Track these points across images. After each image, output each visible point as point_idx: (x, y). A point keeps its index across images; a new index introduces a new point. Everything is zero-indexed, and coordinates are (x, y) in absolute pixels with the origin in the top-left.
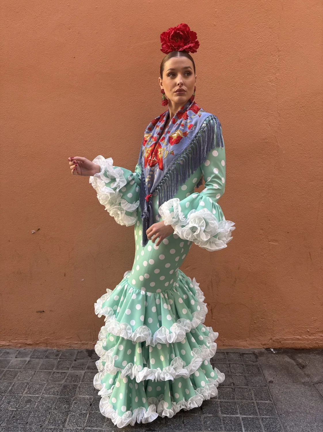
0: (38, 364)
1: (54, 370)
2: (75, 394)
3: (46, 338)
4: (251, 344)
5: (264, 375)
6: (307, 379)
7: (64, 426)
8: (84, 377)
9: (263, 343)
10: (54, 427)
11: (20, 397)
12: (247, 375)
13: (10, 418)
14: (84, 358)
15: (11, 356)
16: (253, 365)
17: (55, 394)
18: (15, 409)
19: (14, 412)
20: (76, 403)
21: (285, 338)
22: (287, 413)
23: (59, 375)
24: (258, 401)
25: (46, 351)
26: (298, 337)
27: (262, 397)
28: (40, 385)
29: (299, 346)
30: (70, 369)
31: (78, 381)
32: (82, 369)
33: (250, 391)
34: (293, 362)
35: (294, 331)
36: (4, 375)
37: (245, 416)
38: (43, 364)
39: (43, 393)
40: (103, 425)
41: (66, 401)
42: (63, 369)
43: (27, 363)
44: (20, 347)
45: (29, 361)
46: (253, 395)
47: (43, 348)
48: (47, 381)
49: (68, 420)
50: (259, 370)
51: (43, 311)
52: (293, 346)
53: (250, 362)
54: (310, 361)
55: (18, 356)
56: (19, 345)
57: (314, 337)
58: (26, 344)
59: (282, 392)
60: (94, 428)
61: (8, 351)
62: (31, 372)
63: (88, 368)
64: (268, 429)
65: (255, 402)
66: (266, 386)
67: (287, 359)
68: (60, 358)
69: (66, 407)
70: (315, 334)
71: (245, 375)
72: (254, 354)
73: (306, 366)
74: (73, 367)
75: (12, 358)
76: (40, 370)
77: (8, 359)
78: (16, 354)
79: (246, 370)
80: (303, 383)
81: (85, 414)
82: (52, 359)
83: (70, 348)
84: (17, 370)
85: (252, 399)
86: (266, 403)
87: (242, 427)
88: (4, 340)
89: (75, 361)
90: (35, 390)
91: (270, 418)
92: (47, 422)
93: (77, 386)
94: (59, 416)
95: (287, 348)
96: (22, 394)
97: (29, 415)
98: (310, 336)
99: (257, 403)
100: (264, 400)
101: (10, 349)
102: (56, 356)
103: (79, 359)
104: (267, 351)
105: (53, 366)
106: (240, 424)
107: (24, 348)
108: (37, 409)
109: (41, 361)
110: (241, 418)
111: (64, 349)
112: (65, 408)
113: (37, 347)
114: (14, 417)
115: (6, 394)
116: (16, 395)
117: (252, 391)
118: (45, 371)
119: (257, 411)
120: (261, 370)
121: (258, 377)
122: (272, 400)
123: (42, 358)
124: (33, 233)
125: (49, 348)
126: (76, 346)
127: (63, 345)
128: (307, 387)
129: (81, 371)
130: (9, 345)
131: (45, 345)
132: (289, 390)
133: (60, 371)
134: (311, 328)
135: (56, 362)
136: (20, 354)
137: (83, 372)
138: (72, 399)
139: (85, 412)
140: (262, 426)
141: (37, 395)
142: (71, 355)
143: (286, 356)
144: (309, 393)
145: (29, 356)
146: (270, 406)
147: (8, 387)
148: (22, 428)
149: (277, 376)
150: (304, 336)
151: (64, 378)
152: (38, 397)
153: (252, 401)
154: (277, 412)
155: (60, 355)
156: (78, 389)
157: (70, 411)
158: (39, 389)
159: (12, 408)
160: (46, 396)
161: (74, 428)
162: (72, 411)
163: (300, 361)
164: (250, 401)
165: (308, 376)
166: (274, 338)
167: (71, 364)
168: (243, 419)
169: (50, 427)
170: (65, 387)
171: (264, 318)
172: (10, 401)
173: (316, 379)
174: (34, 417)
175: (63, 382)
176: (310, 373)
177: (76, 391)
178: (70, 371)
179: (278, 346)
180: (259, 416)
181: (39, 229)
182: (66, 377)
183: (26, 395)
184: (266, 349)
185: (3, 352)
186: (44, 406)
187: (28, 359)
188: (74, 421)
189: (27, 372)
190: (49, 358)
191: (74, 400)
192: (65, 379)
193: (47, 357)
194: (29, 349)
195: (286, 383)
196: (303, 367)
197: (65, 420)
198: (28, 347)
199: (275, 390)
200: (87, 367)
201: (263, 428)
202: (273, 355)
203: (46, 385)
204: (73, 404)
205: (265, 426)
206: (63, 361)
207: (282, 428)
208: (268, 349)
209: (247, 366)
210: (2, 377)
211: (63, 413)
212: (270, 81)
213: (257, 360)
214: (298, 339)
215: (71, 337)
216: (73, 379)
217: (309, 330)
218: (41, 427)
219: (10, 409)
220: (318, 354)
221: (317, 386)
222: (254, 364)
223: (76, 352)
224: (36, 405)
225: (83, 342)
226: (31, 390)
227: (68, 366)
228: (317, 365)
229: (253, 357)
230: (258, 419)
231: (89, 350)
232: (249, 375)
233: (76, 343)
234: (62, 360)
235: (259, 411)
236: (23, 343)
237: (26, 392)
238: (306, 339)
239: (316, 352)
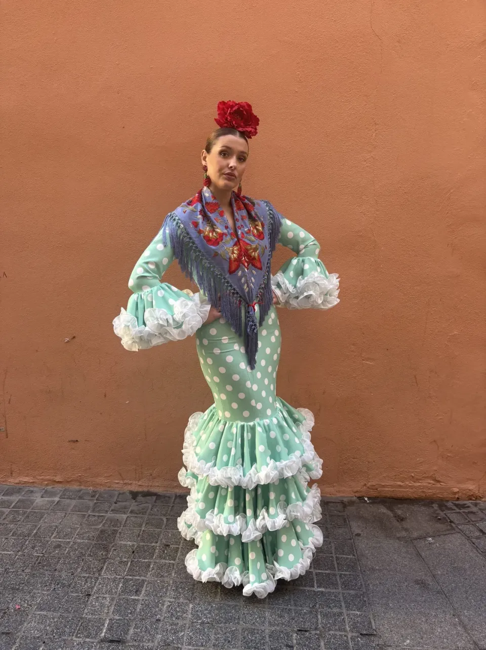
0: (69, 505)
1: (90, 512)
2: (114, 540)
3: (80, 475)
4: (339, 492)
5: (350, 526)
6: (404, 534)
7: (100, 575)
8: (126, 521)
9: (355, 490)
10: (87, 575)
11: (48, 541)
12: (329, 526)
13: (35, 564)
14: (127, 500)
15: (37, 495)
16: (339, 516)
17: (90, 539)
18: (42, 555)
19: (40, 558)
20: (115, 550)
21: (383, 484)
22: (373, 570)
23: (96, 518)
24: (338, 556)
25: (80, 491)
26: (399, 483)
27: (343, 551)
28: (71, 528)
29: (399, 495)
30: (109, 513)
31: (119, 526)
32: (125, 513)
33: (330, 544)
34: (389, 513)
35: (395, 476)
36: (28, 517)
37: (320, 571)
38: (75, 506)
39: (75, 538)
40: (147, 574)
41: (104, 548)
42: (101, 512)
43: (56, 503)
44: (47, 485)
45: (58, 502)
46: (333, 548)
47: (75, 487)
48: (81, 525)
49: (105, 568)
50: (345, 521)
51: (77, 441)
52: (393, 495)
53: (335, 512)
54: (411, 513)
55: (45, 496)
56: (46, 482)
57: (420, 484)
58: (55, 481)
59: (370, 547)
60: (136, 578)
61: (32, 489)
62: (60, 514)
63: (131, 512)
64: (346, 586)
65: (334, 556)
66: (351, 539)
67: (383, 510)
68: (97, 500)
69: (104, 554)
70: (420, 479)
71: (327, 526)
72: (342, 502)
73: (406, 518)
74: (112, 510)
75: (36, 497)
76: (72, 513)
77: (32, 498)
78: (42, 493)
79: (329, 520)
80: (398, 538)
81: (125, 561)
82: (86, 500)
83: (109, 489)
84: (43, 511)
85: (332, 553)
86: (347, 558)
87: (314, 582)
88: (26, 476)
89: (116, 503)
90: (66, 535)
91: (350, 575)
92: (79, 570)
93: (117, 531)
94: (94, 563)
95: (385, 497)
96: (50, 538)
97: (58, 562)
98: (415, 482)
99: (336, 557)
100: (346, 555)
101: (35, 487)
102: (92, 497)
103: (120, 501)
104: (360, 500)
105: (88, 508)
106: (313, 579)
107: (52, 487)
108: (68, 555)
109: (74, 502)
110: (314, 573)
111: (101, 489)
112: (102, 554)
113: (68, 486)
114: (40, 563)
115: (30, 538)
116: (43, 539)
117: (333, 545)
118: (78, 513)
119: (336, 566)
120: (348, 522)
121: (343, 529)
122: (356, 555)
123: (75, 499)
124: (67, 342)
125: (82, 487)
126: (117, 485)
127: (101, 485)
128: (402, 542)
129: (123, 515)
130: (33, 482)
131: (79, 484)
132: (379, 545)
133: (97, 514)
134: (416, 472)
135: (91, 504)
136: (47, 493)
137: (125, 516)
138: (111, 545)
139: (126, 560)
140: (339, 582)
141: (68, 540)
142: (110, 496)
143: (382, 506)
144: (404, 550)
145: (59, 496)
146: (353, 562)
147: (31, 530)
148: (50, 575)
149: (366, 528)
150: (408, 483)
151: (102, 521)
152: (69, 542)
153: (331, 555)
154: (359, 569)
155: (97, 496)
156: (118, 535)
157: (108, 558)
158: (71, 532)
159: (37, 553)
160: (79, 541)
161: (112, 577)
162: (110, 559)
163: (399, 512)
164: (328, 555)
165: (406, 530)
166: (370, 483)
167: (110, 507)
168: (316, 574)
169: (82, 575)
170: (102, 532)
171: (356, 458)
172: (35, 546)
173: (415, 535)
174: (65, 564)
175: (100, 526)
176: (409, 527)
177: (115, 536)
178: (109, 515)
179: (373, 493)
180: (337, 572)
181: (74, 337)
182: (104, 522)
183: (54, 540)
184: (359, 498)
185: (26, 490)
186: (77, 552)
187: (57, 499)
188: (113, 569)
189: (56, 514)
190: (84, 499)
191: (113, 546)
192: (103, 523)
193: (80, 498)
194: (59, 488)
195: (377, 537)
196: (401, 519)
197: (102, 568)
198: (56, 485)
199: (362, 545)
200: (130, 510)
201: (340, 586)
202: (366, 505)
203: (79, 529)
204: (112, 551)
205: (343, 583)
206: (100, 503)
207: (364, 586)
208: (361, 498)
209: (331, 516)
210: (25, 519)
211: (99, 561)
212: (365, 161)
213: (344, 510)
214: (400, 486)
215: (111, 475)
216: (113, 523)
217: (413, 475)
218: (72, 574)
219: (35, 554)
220: (424, 505)
221: (415, 542)
222: (340, 514)
223: (117, 493)
224: (66, 552)
225: (126, 481)
226: (62, 535)
227: (106, 509)
228: (420, 518)
229: (340, 507)
230: (335, 575)
231: (134, 492)
232: (332, 526)
233: (118, 483)
234: (100, 501)
235: (338, 566)
236: (50, 480)
237: (55, 537)
238: (409, 486)
239: (423, 503)
